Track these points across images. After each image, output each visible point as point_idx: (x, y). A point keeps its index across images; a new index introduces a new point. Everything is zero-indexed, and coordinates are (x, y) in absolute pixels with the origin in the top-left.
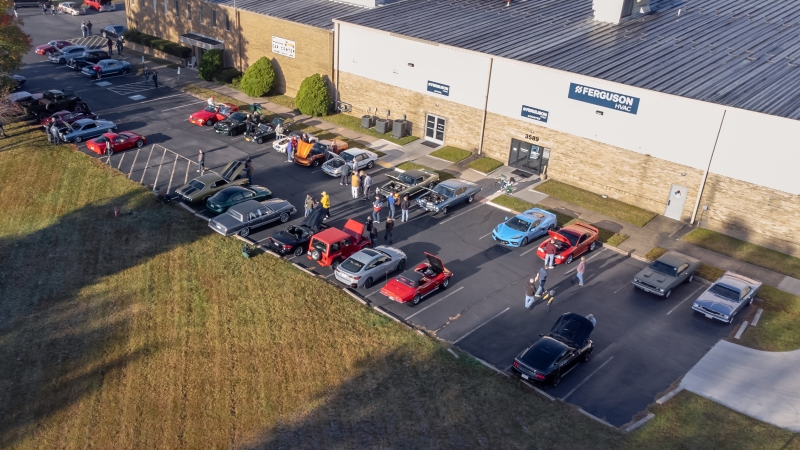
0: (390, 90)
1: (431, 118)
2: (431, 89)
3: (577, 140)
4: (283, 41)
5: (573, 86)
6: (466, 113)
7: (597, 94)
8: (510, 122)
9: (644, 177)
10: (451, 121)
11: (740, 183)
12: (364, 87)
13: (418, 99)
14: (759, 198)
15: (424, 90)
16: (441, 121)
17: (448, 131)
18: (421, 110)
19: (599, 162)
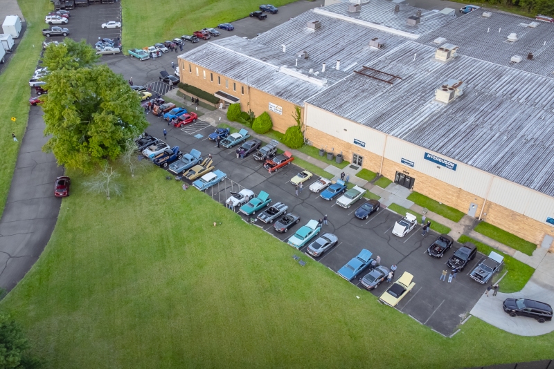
0: (334, 139)
1: (355, 155)
2: (355, 142)
3: (428, 177)
4: (276, 106)
5: (426, 154)
6: (374, 157)
7: (437, 159)
8: (395, 164)
9: (458, 197)
10: (366, 158)
11: (500, 206)
12: (321, 135)
13: (348, 146)
14: (507, 213)
15: (352, 143)
16: (361, 158)
17: (364, 163)
18: (350, 151)
19: (438, 188)
